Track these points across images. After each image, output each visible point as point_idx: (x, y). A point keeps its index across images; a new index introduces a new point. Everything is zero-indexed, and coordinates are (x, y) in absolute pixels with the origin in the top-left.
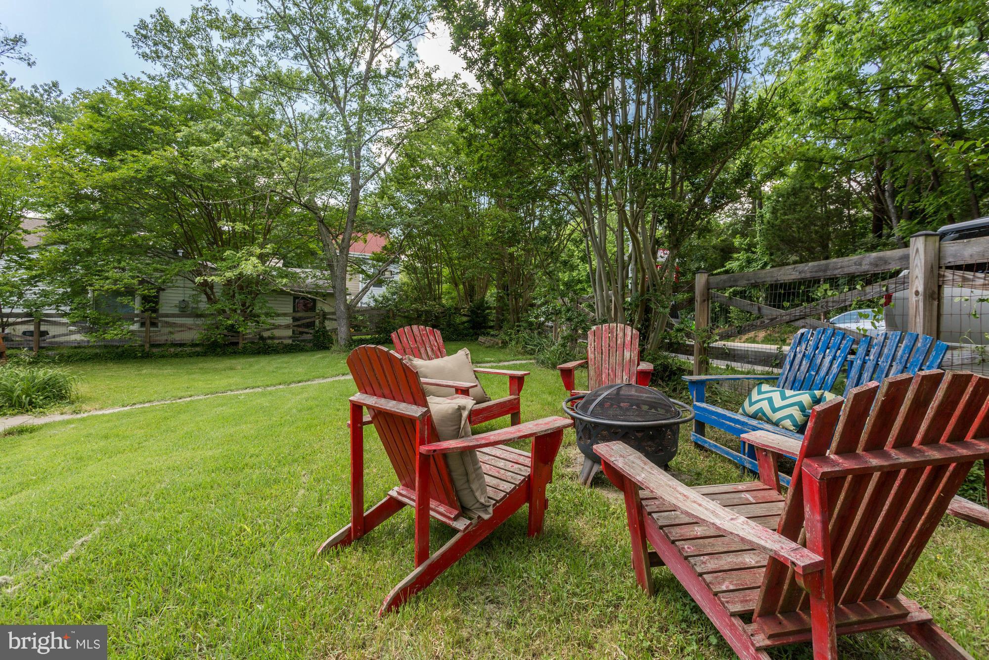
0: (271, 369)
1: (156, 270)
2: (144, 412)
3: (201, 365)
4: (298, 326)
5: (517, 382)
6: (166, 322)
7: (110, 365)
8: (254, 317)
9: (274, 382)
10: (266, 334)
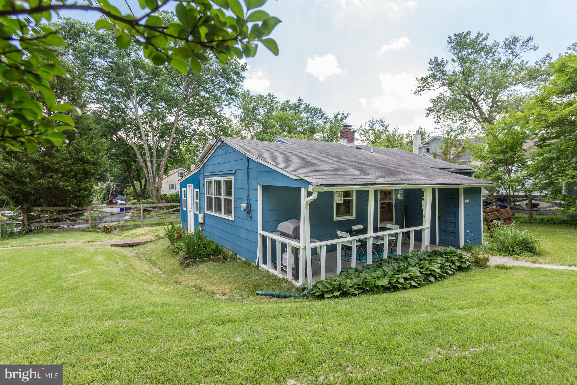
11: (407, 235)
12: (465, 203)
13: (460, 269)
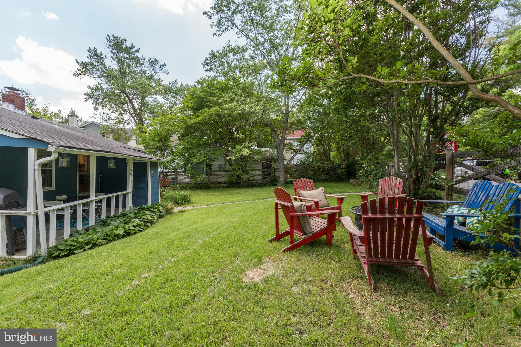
0: (253, 193)
1: (212, 153)
2: (214, 207)
3: (228, 191)
4: (264, 175)
5: (341, 200)
6: (215, 174)
7: (198, 191)
8: (246, 171)
9: (255, 199)
10: (251, 179)
11: (109, 200)
12: (151, 174)
13: (161, 217)
